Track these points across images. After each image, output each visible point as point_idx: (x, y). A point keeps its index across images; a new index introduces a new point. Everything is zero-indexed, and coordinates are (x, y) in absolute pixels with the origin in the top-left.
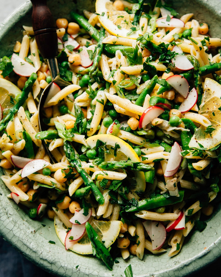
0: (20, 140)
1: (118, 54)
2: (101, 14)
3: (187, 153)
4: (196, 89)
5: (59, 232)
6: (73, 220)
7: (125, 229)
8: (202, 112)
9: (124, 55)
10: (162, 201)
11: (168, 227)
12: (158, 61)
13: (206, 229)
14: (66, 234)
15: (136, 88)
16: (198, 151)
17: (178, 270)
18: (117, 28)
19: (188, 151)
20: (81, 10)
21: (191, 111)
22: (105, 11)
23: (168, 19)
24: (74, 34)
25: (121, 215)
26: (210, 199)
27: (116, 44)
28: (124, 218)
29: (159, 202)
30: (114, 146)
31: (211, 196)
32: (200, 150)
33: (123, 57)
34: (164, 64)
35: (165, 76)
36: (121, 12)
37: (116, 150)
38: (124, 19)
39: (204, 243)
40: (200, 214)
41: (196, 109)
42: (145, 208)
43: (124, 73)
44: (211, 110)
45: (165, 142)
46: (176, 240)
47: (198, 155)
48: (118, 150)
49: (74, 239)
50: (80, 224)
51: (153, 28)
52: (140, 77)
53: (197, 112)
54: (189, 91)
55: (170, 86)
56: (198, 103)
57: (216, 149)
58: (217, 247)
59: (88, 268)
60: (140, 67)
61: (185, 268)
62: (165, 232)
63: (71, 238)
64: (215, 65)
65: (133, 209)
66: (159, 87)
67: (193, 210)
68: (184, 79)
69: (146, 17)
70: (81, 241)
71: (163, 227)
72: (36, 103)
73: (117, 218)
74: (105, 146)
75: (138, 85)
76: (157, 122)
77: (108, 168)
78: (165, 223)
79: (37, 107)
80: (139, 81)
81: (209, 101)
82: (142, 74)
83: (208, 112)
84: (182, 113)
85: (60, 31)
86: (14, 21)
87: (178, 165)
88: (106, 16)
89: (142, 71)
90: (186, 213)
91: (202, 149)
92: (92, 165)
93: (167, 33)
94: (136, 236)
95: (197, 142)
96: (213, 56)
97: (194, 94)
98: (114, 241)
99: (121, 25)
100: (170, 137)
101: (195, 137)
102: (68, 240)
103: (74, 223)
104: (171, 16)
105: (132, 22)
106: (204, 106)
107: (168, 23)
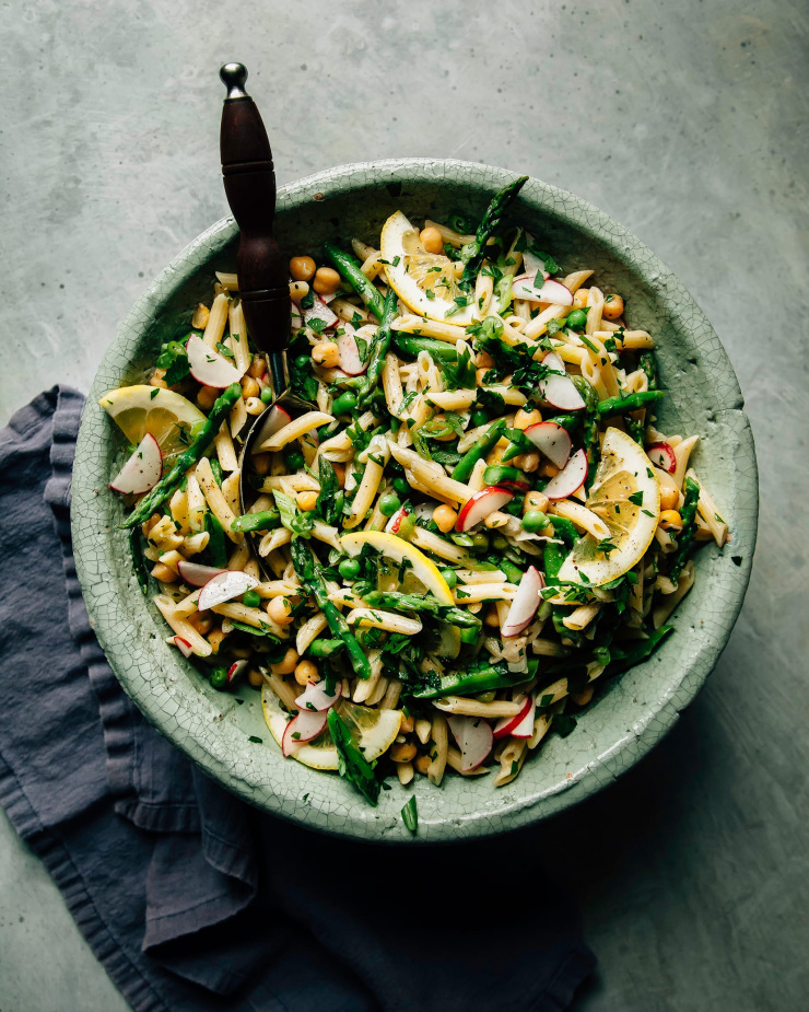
0: (199, 532)
1: (424, 359)
2: (391, 261)
3: (554, 593)
4: (585, 451)
5: (271, 717)
6: (301, 701)
7: (408, 728)
8: (592, 503)
9: (436, 362)
10: (492, 680)
11: (497, 730)
12: (509, 380)
13: (573, 733)
14: (285, 723)
15: (458, 439)
16: (578, 590)
17: (511, 815)
18: (424, 296)
19: (557, 588)
20: (347, 238)
21: (572, 498)
22: (401, 252)
23: (539, 283)
24: (327, 293)
25: (403, 700)
26: (589, 677)
27: (421, 334)
28: (407, 707)
29: (485, 682)
30: (400, 561)
31: (593, 670)
32: (582, 589)
33: (433, 369)
34: (522, 390)
35: (524, 419)
36: (434, 257)
37: (402, 571)
38: (442, 275)
39: (567, 764)
40: (565, 702)
41: (582, 496)
42: (455, 692)
43: (431, 404)
44: (612, 500)
45: (509, 560)
46: (512, 755)
47: (577, 598)
48: (408, 571)
49: (303, 737)
50: (316, 711)
51: (505, 303)
52: (468, 417)
53: (583, 504)
54: (571, 455)
55: (531, 443)
56: (588, 482)
57: (615, 586)
58: (593, 774)
59: (327, 800)
60: (467, 396)
61: (525, 813)
62: (491, 737)
63: (296, 736)
64: (631, 400)
65: (429, 692)
66: (507, 446)
67: (552, 695)
68: (561, 431)
69: (489, 274)
70: (316, 742)
71: (488, 728)
72: (237, 447)
73: (394, 705)
74: (379, 557)
75: (462, 435)
76: (497, 522)
77: (382, 604)
78: (493, 722)
79: (238, 456)
80: (465, 425)
81: (609, 481)
82: (472, 409)
83: (606, 504)
84: (550, 499)
85: (297, 287)
86: (197, 262)
87: (533, 612)
88: (401, 266)
89: (474, 404)
90: (538, 701)
91: (585, 585)
92: (350, 595)
93: (534, 314)
94: (431, 742)
95: (576, 568)
96: (628, 373)
97: (580, 463)
98: (384, 751)
99: (435, 290)
100: (522, 552)
101: (575, 557)
102: (289, 739)
103: (304, 707)
104: (546, 275)
105: (459, 282)
106: (598, 491)
107: (538, 292)
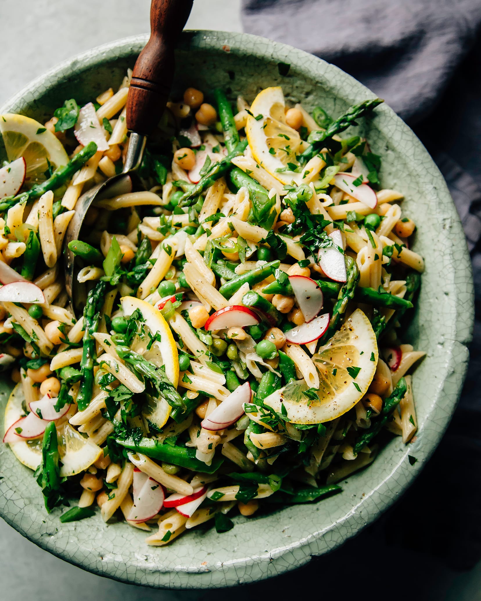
0: (20, 242)
1: (243, 193)
2: (256, 115)
3: (254, 411)
4: (330, 317)
5: (11, 408)
6: (35, 406)
7: (102, 466)
8: (318, 358)
9: (251, 199)
10: (180, 457)
11: (168, 500)
12: (298, 238)
13: (226, 533)
14: (19, 418)
15: (239, 262)
16: (274, 417)
17: (144, 571)
18: (267, 150)
19: (258, 408)
20: (236, 93)
21: (303, 346)
22: (266, 114)
23: (357, 183)
24: (203, 124)
25: (108, 441)
26: (257, 495)
27: (250, 175)
28: (109, 448)
29: (175, 457)
30: (153, 334)
31: (263, 491)
32: (277, 417)
33: (246, 202)
34: (304, 250)
35: (295, 270)
36: (290, 129)
37: (153, 341)
38: (288, 143)
39: (209, 554)
40: (231, 506)
41: (312, 349)
42: (148, 453)
43: (232, 228)
44: (334, 364)
45: (235, 372)
46: (170, 525)
47: (270, 423)
48: (157, 343)
49: (22, 434)
50: (41, 417)
51: (325, 183)
52: (254, 249)
53: (311, 356)
54: (319, 315)
55: (292, 291)
56: (322, 340)
57: (304, 429)
58: (223, 571)
60: (263, 233)
61: (157, 575)
62: (161, 504)
63: (19, 431)
64: (385, 297)
65: (129, 443)
66: (273, 283)
67: (223, 495)
68: (318, 292)
69: (323, 159)
70: (32, 442)
71: (162, 495)
73: (101, 442)
74: (143, 323)
75: (243, 260)
76: (236, 335)
77: (126, 359)
78: (167, 493)
80: (249, 254)
81: (339, 348)
82: (261, 244)
83: (327, 364)
84: (287, 341)
85: (181, 107)
86: (117, 54)
87: (233, 419)
88: (261, 123)
89: (263, 241)
90: (210, 494)
91: (282, 417)
92: (110, 341)
93: (343, 202)
94: (115, 484)
95: (281, 401)
96: (392, 279)
97: (323, 322)
98: (76, 473)
99: (278, 151)
100: (247, 369)
101: (284, 392)
102: (13, 430)
103: (35, 410)
104: (366, 180)
105: (299, 154)
106: (326, 351)
107: (353, 188)
